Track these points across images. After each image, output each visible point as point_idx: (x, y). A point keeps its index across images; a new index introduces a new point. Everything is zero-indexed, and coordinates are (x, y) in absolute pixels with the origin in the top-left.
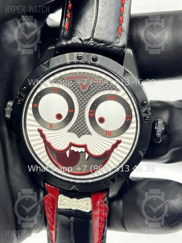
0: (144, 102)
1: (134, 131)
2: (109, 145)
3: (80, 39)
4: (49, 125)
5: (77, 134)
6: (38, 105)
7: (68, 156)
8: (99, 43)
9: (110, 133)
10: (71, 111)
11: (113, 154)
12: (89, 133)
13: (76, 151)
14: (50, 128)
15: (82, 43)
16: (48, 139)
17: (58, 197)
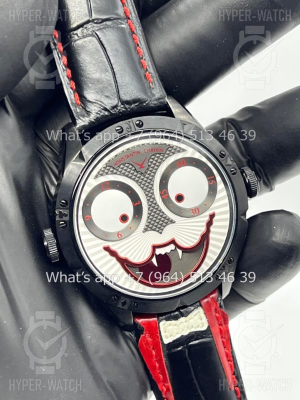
0: (222, 152)
1: (225, 193)
2: (202, 226)
3: (106, 109)
4: (116, 235)
5: (157, 229)
6: (91, 215)
7: (157, 265)
8: (132, 104)
9: (197, 210)
10: (137, 204)
11: (211, 235)
12: (172, 222)
13: (163, 253)
14: (118, 239)
15: (110, 114)
16: (122, 255)
17: (159, 327)
